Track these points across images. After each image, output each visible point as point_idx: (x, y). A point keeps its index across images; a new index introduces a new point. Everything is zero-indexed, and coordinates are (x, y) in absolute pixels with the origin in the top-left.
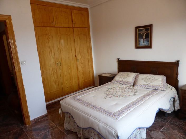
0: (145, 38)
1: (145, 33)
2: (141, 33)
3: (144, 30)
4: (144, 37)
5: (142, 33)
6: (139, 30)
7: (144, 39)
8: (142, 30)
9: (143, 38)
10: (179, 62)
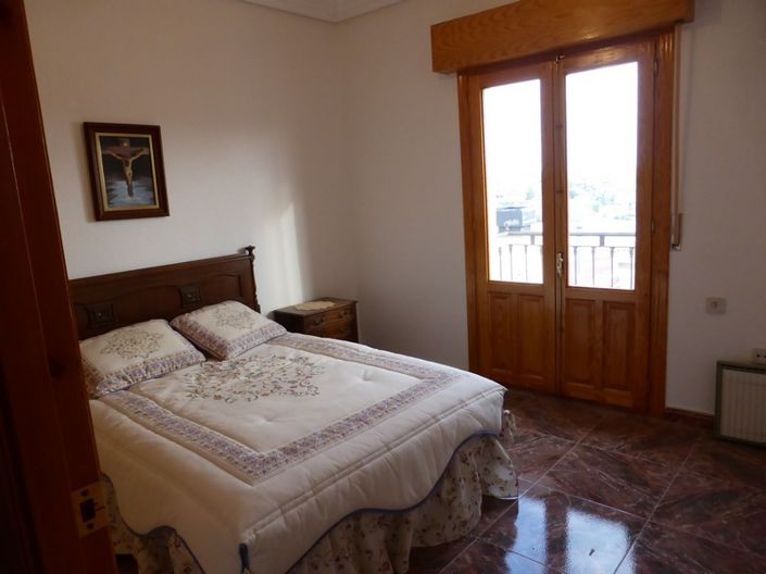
0: (134, 178)
1: (133, 155)
2: (112, 152)
3: (125, 144)
4: (129, 171)
5: (119, 155)
6: (101, 137)
7: (130, 178)
8: (116, 142)
9: (124, 177)
10: (254, 252)
